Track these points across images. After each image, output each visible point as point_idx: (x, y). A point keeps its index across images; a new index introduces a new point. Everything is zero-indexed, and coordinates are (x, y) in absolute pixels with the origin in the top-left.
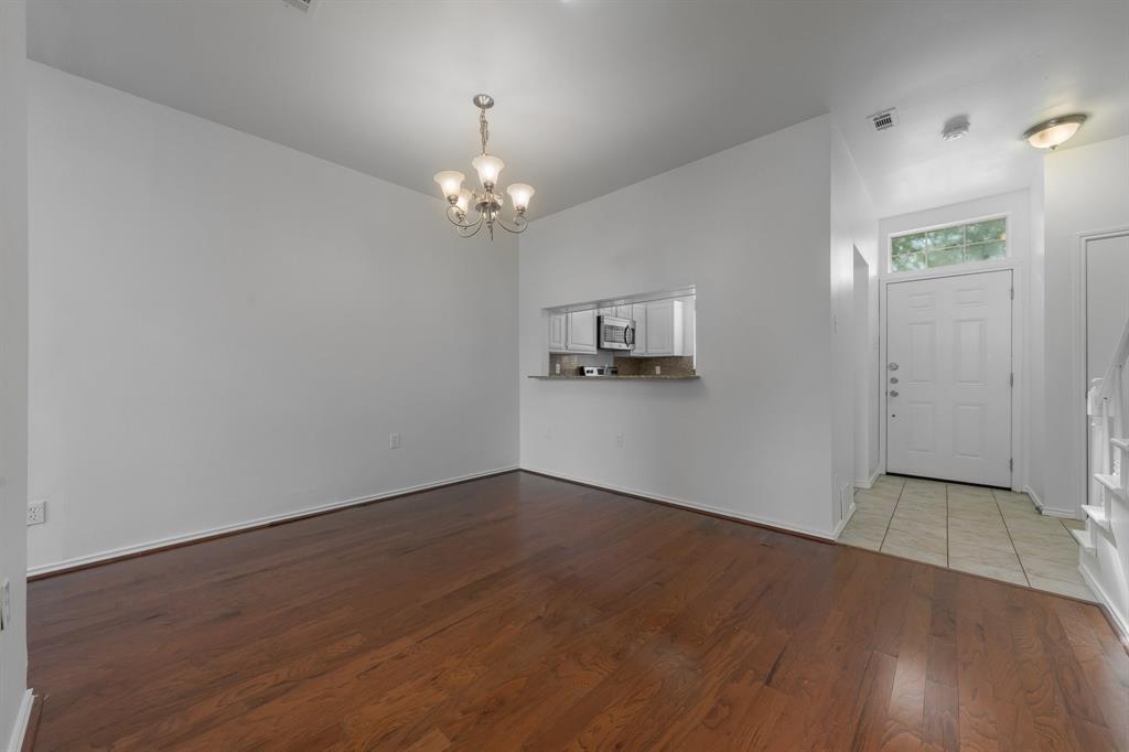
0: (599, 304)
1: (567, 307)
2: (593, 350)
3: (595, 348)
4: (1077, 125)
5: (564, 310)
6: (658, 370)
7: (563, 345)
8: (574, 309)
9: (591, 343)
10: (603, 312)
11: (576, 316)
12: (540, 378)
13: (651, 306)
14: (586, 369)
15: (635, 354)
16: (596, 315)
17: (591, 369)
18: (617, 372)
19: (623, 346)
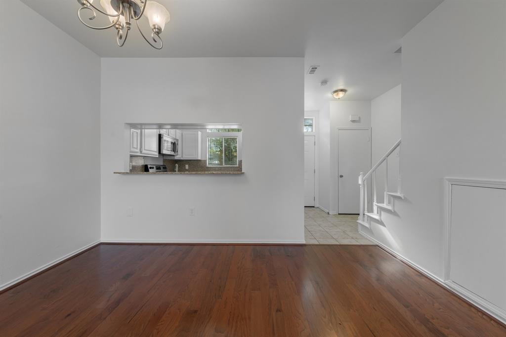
0: (160, 126)
1: (141, 124)
2: (156, 154)
3: (157, 154)
4: (344, 93)
5: (139, 126)
6: (187, 167)
7: (138, 150)
8: (147, 127)
9: (156, 150)
10: (163, 132)
11: (147, 131)
12: (123, 173)
13: (185, 132)
14: (149, 166)
15: (177, 157)
16: (158, 133)
17: (152, 166)
18: (166, 168)
19: (172, 153)
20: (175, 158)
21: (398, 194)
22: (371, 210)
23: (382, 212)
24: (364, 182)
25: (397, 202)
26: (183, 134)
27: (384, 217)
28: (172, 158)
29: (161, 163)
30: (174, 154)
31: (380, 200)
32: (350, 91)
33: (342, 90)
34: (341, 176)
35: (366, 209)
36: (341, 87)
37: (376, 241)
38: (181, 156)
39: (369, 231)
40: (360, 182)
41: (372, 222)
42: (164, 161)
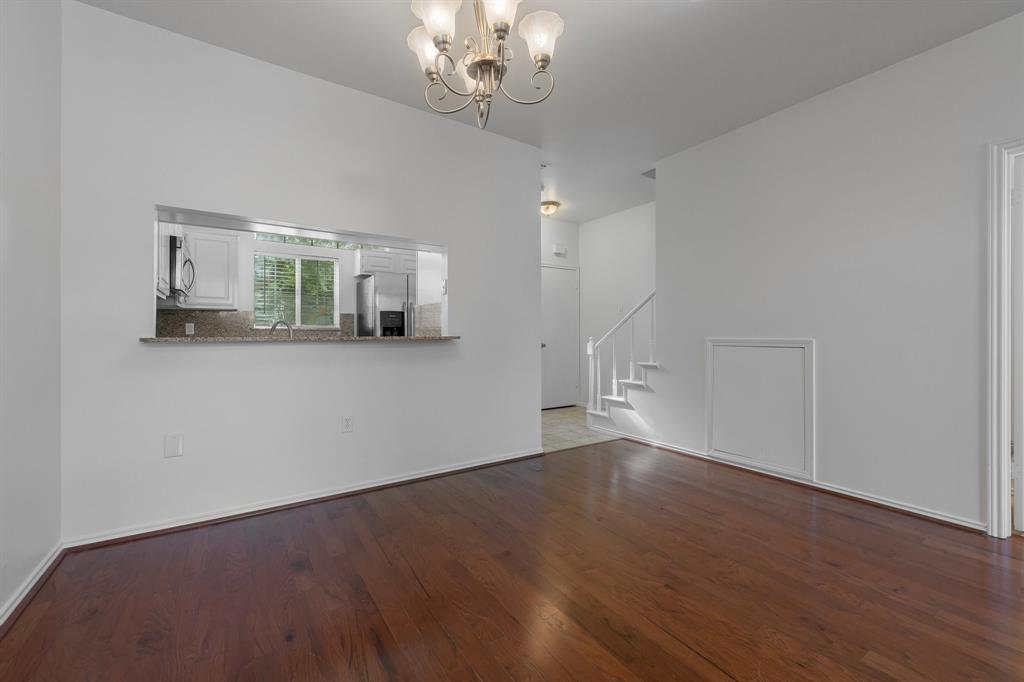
4: (556, 208)
21: (651, 363)
22: (607, 390)
23: (629, 391)
24: (595, 350)
25: (651, 374)
27: (632, 396)
31: (622, 374)
32: (564, 206)
33: (553, 203)
34: (543, 346)
35: (599, 391)
36: (552, 198)
37: (618, 434)
39: (608, 421)
40: (590, 351)
41: (612, 409)
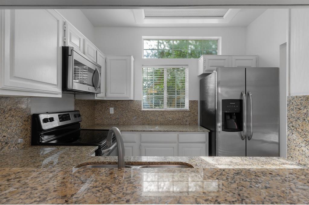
2: (57, 92)
3: (60, 91)
15: (98, 97)
16: (61, 45)
17: (49, 116)
18: (79, 116)
19: (91, 89)
20: (96, 98)
26: (108, 61)
28: (90, 98)
29: (71, 107)
30: (94, 91)
38: (104, 94)
42: (77, 103)
